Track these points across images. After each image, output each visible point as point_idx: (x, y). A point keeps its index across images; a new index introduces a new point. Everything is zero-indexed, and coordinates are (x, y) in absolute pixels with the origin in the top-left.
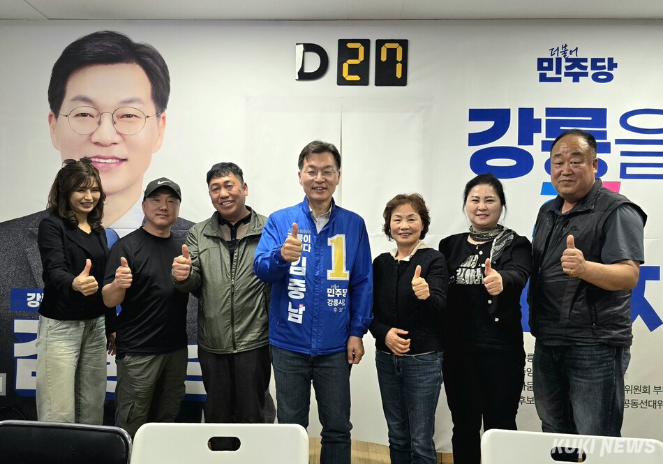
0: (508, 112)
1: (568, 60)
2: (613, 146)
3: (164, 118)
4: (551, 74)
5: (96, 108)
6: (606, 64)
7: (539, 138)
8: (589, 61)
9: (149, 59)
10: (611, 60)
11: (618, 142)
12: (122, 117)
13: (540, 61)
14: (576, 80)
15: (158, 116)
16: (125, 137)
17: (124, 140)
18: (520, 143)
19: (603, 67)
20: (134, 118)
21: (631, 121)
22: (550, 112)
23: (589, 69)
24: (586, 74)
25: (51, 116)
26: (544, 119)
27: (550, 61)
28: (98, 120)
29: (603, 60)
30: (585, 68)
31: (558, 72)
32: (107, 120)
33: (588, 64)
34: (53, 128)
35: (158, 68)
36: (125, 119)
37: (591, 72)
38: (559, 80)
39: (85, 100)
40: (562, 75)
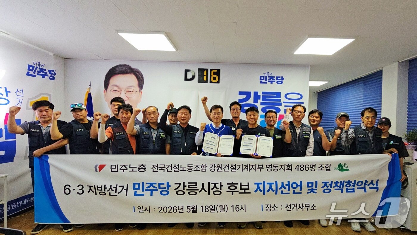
0: (250, 93)
1: (269, 77)
2: (283, 104)
3: (142, 92)
4: (264, 81)
5: (120, 88)
6: (281, 78)
7: (260, 101)
8: (276, 77)
9: (137, 73)
10: (282, 77)
11: (284, 102)
12: (128, 91)
13: (261, 77)
14: (272, 83)
15: (140, 91)
16: (129, 98)
17: (128, 99)
18: (254, 103)
19: (280, 79)
20: (132, 92)
21: (288, 96)
22: (263, 93)
23: (275, 80)
24: (275, 81)
25: (104, 91)
26: (261, 95)
27: (263, 77)
28: (120, 92)
29: (280, 77)
30: (274, 79)
31: (266, 80)
32: (123, 92)
33: (275, 78)
34: (105, 95)
35: (140, 76)
36: (129, 92)
37: (276, 81)
38: (266, 83)
39: (116, 86)
40: (267, 82)
